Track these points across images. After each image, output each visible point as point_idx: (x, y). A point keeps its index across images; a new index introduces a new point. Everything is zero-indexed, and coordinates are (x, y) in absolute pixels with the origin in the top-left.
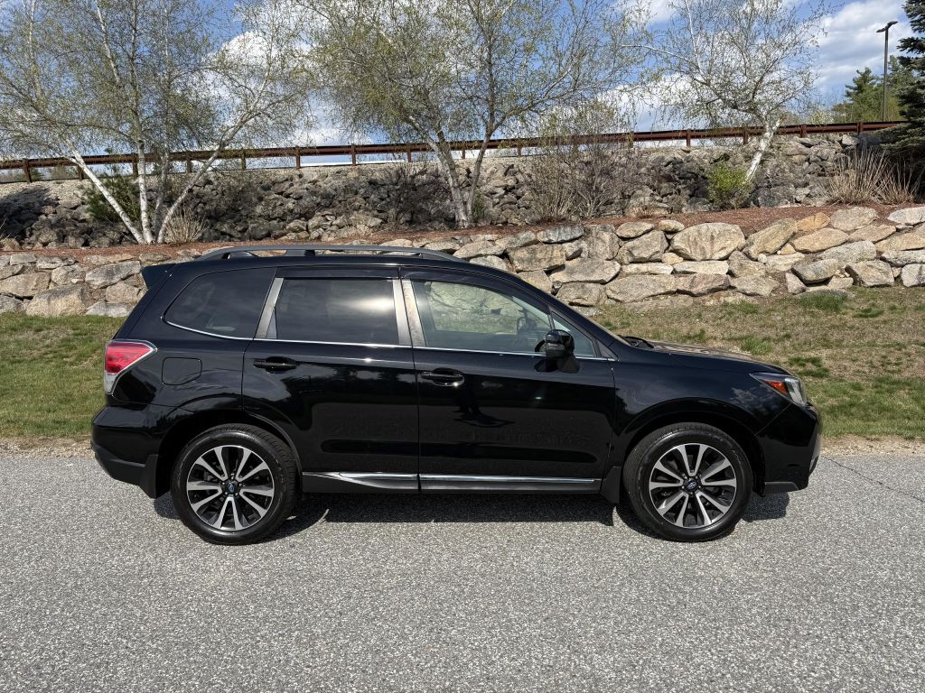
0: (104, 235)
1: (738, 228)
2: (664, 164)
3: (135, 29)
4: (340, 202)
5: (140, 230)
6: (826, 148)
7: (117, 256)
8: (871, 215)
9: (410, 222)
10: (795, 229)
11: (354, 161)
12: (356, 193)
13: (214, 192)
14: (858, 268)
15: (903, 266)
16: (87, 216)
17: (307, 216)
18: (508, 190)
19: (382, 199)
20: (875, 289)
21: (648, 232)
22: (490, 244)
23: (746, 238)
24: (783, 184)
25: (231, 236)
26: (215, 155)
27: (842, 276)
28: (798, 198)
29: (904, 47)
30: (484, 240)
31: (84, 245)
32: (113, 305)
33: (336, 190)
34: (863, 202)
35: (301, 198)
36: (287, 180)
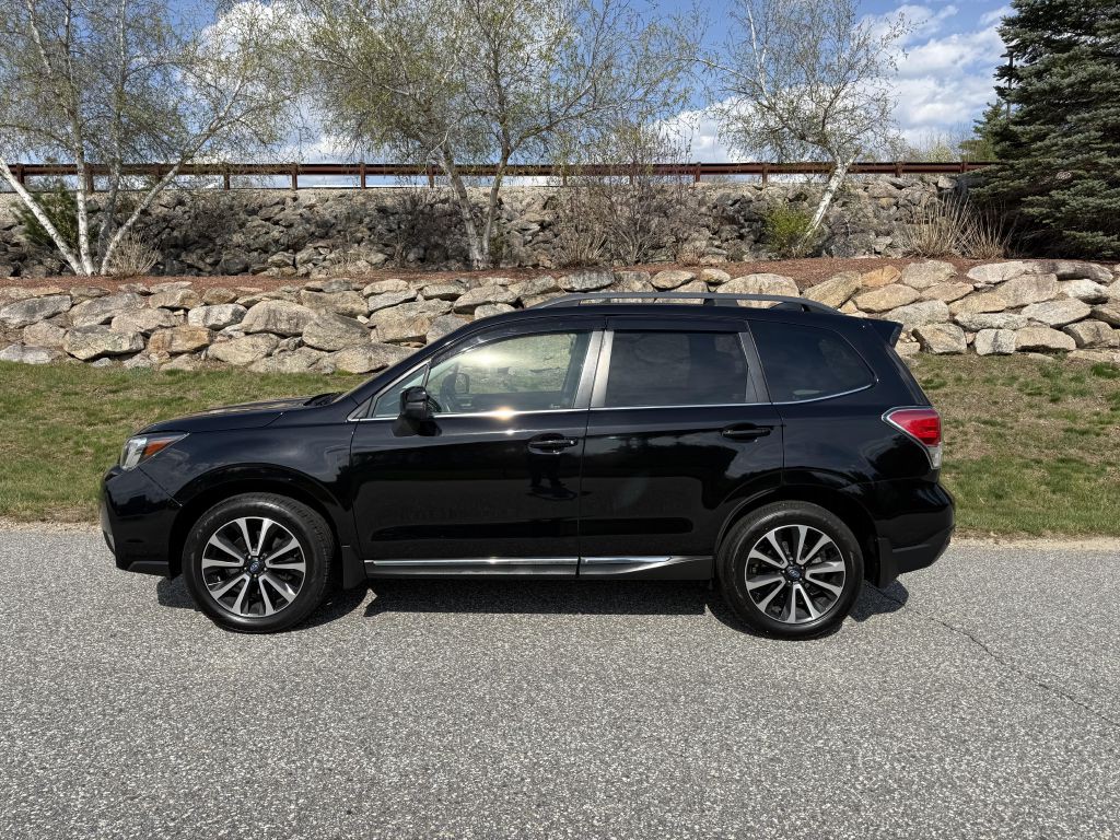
0: (41, 263)
1: (791, 280)
2: (730, 202)
3: (70, 10)
4: (339, 232)
5: (78, 257)
6: (918, 191)
7: (42, 289)
8: (948, 271)
9: (422, 260)
10: (859, 283)
11: (364, 183)
12: (361, 222)
13: (186, 216)
14: (926, 332)
15: (977, 331)
16: (22, 239)
17: (296, 247)
18: (543, 226)
19: (390, 231)
20: (943, 357)
21: (687, 282)
22: (501, 289)
23: (801, 293)
24: (863, 231)
25: (200, 270)
26: (176, 168)
27: (908, 341)
28: (878, 248)
29: (1001, 76)
30: (495, 284)
31: (13, 275)
32: (31, 348)
33: (336, 217)
34: (942, 255)
35: (291, 225)
36: (278, 203)
